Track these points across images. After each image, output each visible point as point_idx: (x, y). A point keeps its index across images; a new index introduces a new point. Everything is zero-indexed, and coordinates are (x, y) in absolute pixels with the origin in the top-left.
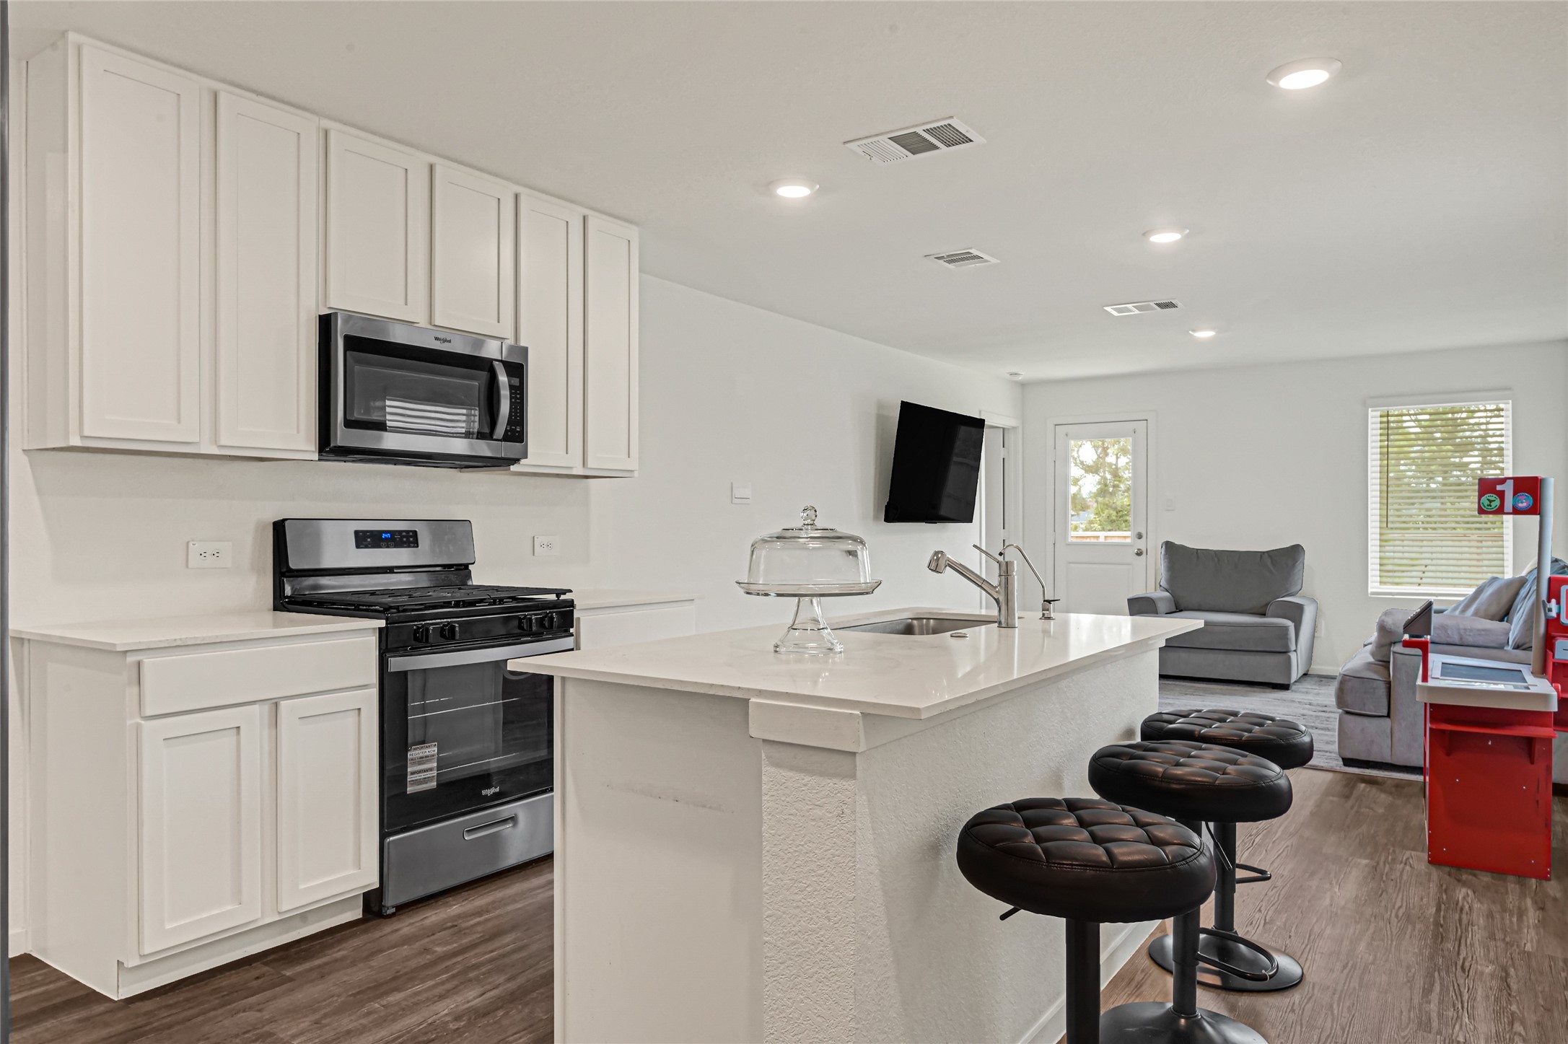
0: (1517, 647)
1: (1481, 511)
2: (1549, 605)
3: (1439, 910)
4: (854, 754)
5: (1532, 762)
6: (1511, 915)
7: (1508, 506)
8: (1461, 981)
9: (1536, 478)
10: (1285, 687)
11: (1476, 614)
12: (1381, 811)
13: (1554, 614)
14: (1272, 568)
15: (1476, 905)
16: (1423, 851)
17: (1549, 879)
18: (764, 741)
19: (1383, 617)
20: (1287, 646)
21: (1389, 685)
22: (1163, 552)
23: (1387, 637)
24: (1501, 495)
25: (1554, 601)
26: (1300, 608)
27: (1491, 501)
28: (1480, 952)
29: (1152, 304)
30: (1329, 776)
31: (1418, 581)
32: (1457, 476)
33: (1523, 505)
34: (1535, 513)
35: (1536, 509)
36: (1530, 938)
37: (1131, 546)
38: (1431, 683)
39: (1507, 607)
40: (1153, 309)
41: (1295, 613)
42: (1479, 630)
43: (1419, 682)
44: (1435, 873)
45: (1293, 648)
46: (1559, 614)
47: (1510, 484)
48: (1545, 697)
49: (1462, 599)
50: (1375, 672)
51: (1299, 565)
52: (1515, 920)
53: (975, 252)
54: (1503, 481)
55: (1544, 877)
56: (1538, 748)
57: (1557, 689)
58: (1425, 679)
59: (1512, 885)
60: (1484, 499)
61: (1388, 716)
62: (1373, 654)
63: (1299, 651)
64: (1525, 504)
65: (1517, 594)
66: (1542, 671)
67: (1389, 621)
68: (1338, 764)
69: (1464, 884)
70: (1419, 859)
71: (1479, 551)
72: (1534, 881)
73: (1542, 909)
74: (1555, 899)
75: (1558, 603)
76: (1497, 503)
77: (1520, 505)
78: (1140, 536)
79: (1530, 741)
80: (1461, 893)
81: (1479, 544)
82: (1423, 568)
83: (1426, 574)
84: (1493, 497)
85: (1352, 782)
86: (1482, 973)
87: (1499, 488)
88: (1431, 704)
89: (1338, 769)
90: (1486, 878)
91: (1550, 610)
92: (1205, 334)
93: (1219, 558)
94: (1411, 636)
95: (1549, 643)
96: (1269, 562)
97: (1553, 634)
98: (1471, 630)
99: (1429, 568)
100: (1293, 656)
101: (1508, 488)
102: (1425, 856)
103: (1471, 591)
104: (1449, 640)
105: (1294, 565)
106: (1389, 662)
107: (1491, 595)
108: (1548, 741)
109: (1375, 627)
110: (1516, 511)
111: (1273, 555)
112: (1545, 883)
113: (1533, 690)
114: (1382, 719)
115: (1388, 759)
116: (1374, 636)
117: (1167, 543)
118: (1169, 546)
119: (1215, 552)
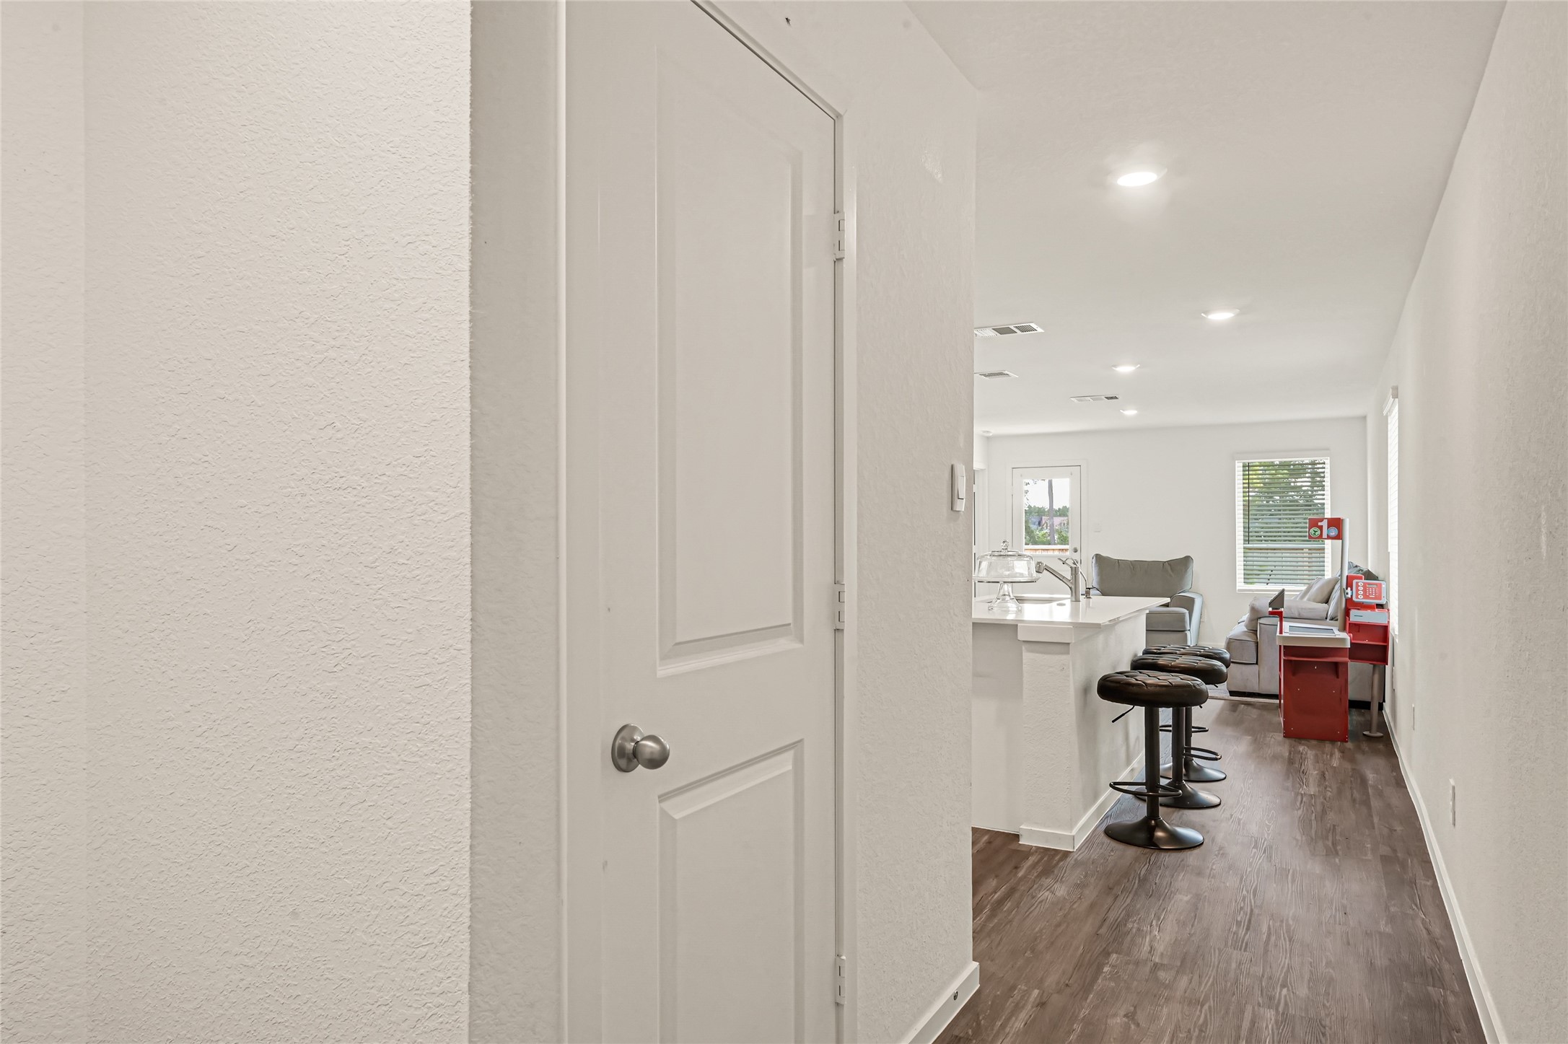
0: (1332, 619)
1: (1310, 537)
2: (1347, 591)
3: (1290, 754)
4: (1069, 644)
5: (1338, 677)
6: (1327, 755)
7: (1325, 535)
8: (1302, 777)
9: (1340, 518)
11: (1309, 600)
12: (1255, 717)
13: (1349, 596)
14: (1171, 573)
15: (1309, 752)
16: (1280, 732)
17: (1347, 742)
18: (1024, 641)
19: (1254, 602)
20: (1184, 627)
21: (1257, 643)
22: (1094, 562)
23: (1256, 615)
24: (1321, 528)
25: (1349, 589)
26: (1192, 601)
27: (1315, 532)
28: (1311, 767)
29: (1103, 397)
30: (1223, 701)
31: (1267, 581)
32: (1292, 496)
34: (1339, 539)
35: (1339, 537)
36: (1335, 763)
38: (1284, 634)
39: (1327, 597)
40: (1102, 399)
41: (1189, 604)
42: (1310, 609)
43: (1278, 634)
44: (1287, 741)
45: (1188, 628)
46: (1352, 596)
47: (1326, 521)
48: (1343, 640)
49: (1298, 593)
50: (1249, 636)
51: (1189, 571)
52: (1329, 757)
53: (1006, 372)
55: (1344, 740)
56: (1340, 669)
57: (1350, 636)
58: (1281, 632)
59: (1328, 746)
60: (1312, 531)
61: (1257, 663)
62: (1246, 626)
63: (1191, 630)
64: (1334, 534)
65: (1333, 588)
66: (1343, 629)
67: (1258, 604)
68: (1227, 695)
69: (1303, 745)
70: (1279, 736)
71: (1310, 560)
72: (1339, 743)
73: (1343, 752)
74: (1350, 749)
75: (1352, 590)
76: (1319, 532)
77: (1331, 534)
78: (1075, 550)
79: (1336, 664)
80: (1301, 748)
81: (1310, 556)
82: (1270, 572)
83: (1272, 576)
84: (1316, 529)
85: (1234, 707)
86: (1312, 774)
87: (1320, 524)
88: (1284, 646)
89: (1227, 698)
90: (1314, 742)
91: (1347, 594)
92: (1131, 413)
93: (1135, 565)
94: (1273, 609)
95: (1347, 613)
96: (1169, 568)
97: (1350, 607)
98: (1305, 609)
99: (1274, 572)
100: (1188, 633)
101: (1324, 524)
102: (1282, 735)
103: (1304, 588)
104: (1293, 616)
105: (1186, 571)
106: (1257, 631)
107: (1317, 589)
108: (1346, 664)
109: (1248, 609)
110: (1329, 537)
111: (1172, 564)
112: (1345, 744)
113: (1337, 637)
114: (1253, 666)
115: (1256, 690)
116: (1246, 617)
117: (1097, 555)
118: (1098, 557)
119: (1131, 561)
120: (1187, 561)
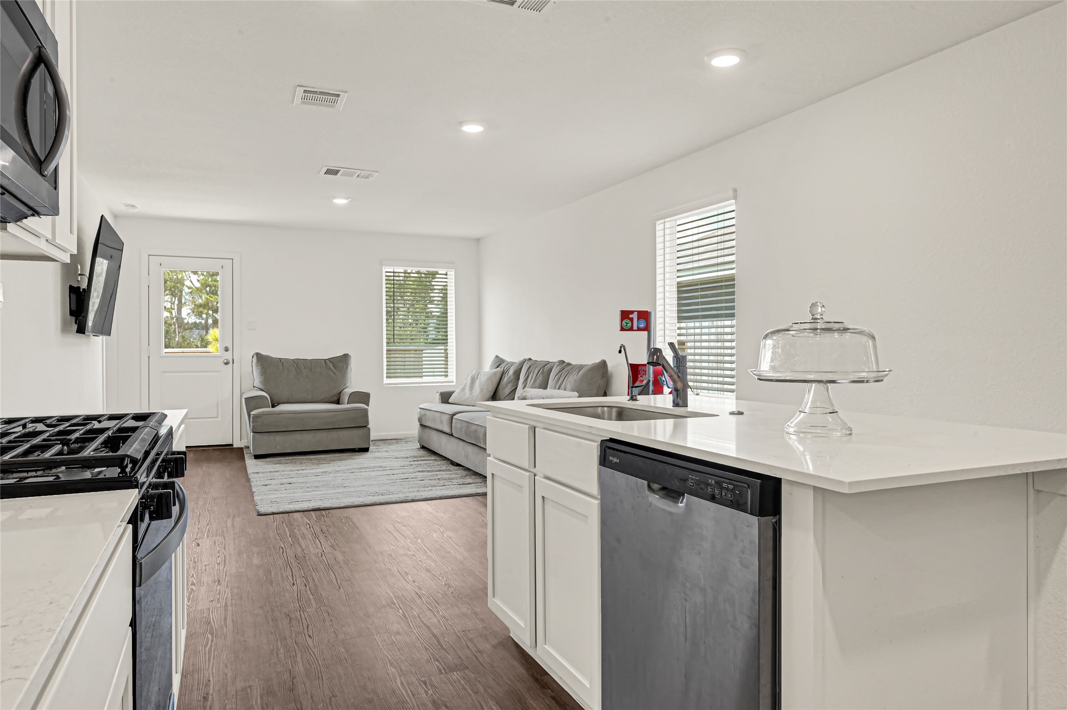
1: (622, 329)
7: (635, 327)
9: (647, 312)
10: (366, 450)
14: (334, 370)
22: (254, 362)
24: (632, 320)
26: (369, 396)
27: (627, 323)
33: (642, 326)
34: (646, 330)
35: (647, 328)
37: (221, 357)
47: (636, 313)
51: (348, 366)
54: (632, 312)
60: (624, 322)
64: (642, 325)
76: (630, 325)
77: (641, 326)
78: (227, 349)
84: (628, 321)
87: (631, 316)
92: (340, 201)
93: (297, 364)
96: (331, 365)
101: (635, 316)
110: (639, 329)
111: (332, 360)
117: (257, 354)
118: (259, 356)
119: (292, 360)
120: (346, 357)
